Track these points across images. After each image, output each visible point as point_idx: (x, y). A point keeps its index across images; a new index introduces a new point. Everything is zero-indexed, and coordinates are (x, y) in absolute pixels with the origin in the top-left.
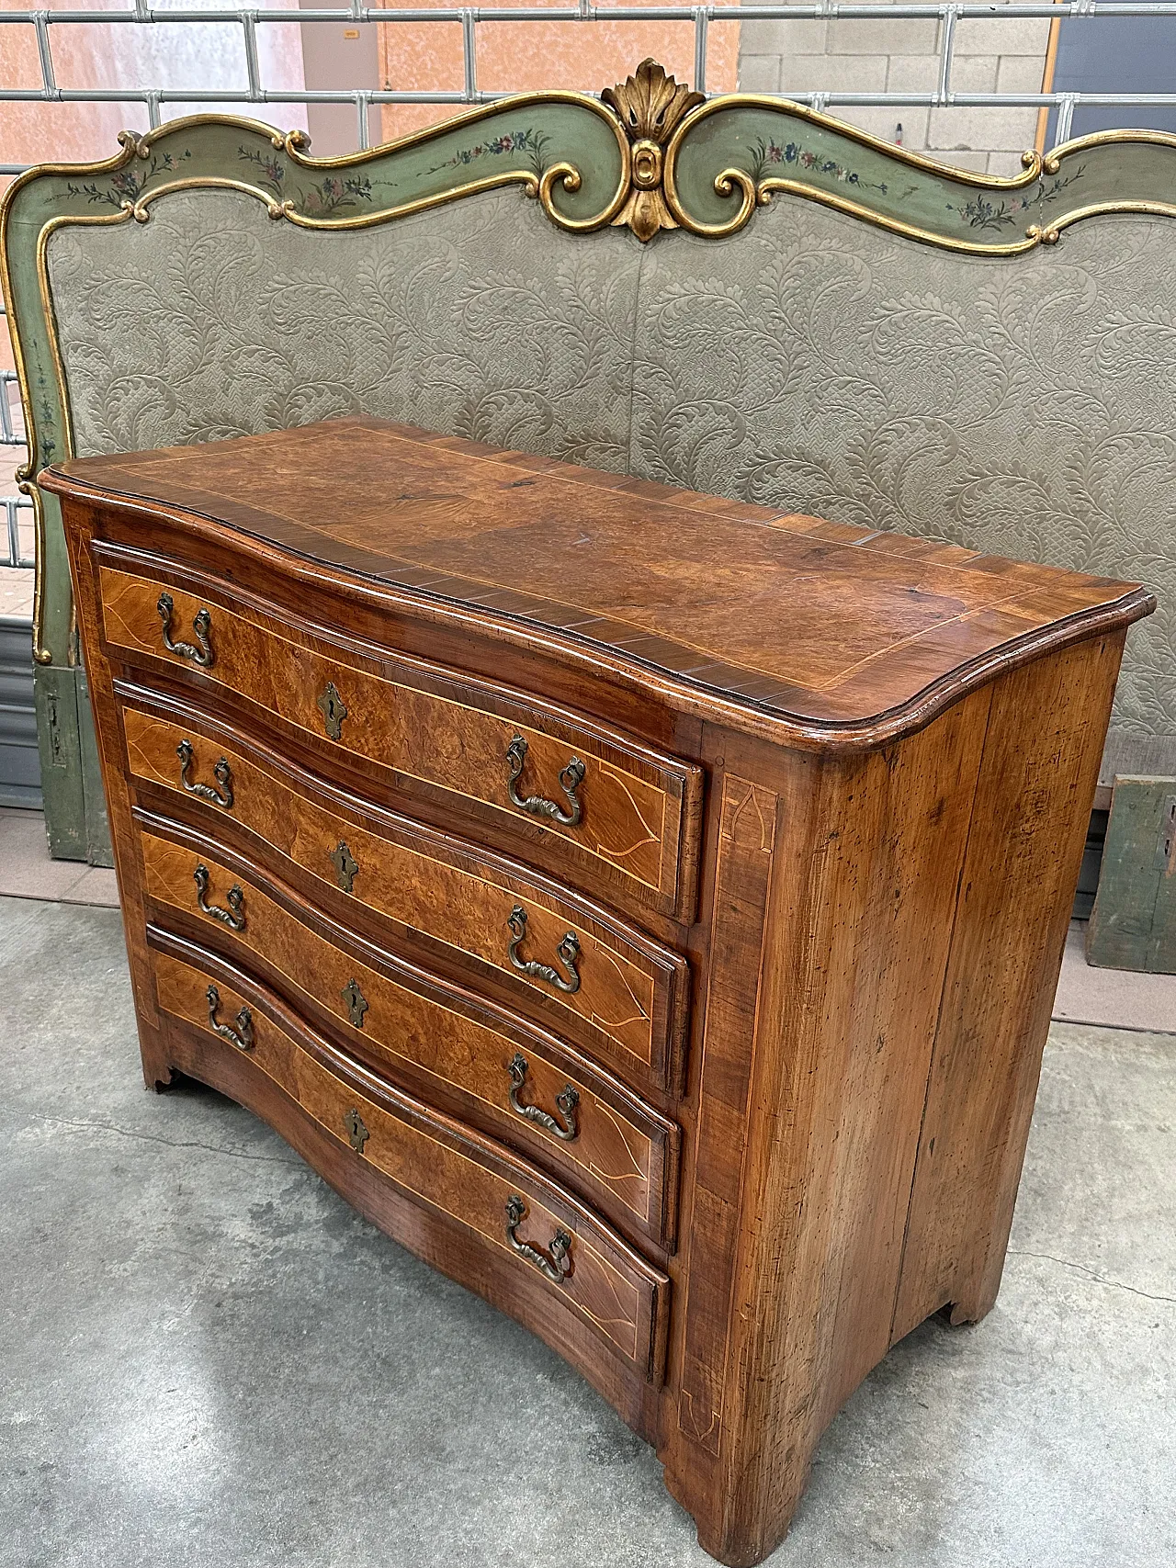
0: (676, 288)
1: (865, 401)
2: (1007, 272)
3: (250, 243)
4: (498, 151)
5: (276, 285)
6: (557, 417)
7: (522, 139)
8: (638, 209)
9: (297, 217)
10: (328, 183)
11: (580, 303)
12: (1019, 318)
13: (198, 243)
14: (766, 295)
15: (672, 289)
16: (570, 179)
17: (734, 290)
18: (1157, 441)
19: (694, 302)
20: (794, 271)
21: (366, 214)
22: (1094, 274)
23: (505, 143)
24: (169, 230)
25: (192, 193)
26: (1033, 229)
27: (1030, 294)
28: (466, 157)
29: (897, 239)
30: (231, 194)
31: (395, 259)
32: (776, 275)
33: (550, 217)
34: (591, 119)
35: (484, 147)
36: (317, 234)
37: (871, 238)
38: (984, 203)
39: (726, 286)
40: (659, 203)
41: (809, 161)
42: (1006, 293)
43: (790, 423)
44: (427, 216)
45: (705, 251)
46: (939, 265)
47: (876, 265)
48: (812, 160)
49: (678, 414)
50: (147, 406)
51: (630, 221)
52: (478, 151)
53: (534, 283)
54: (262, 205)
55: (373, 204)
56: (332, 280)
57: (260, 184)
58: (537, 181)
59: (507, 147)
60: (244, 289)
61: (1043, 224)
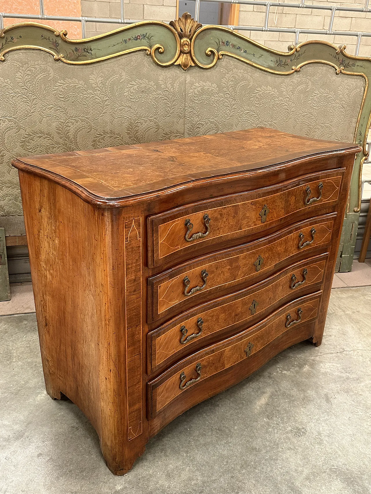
0: (197, 84)
1: (253, 118)
2: (287, 80)
3: (48, 69)
4: (136, 40)
5: (60, 84)
6: (161, 126)
7: (144, 36)
8: (183, 59)
9: (65, 61)
10: (77, 49)
11: (167, 89)
12: (292, 93)
13: (28, 69)
14: (223, 87)
15: (196, 85)
16: (161, 49)
17: (214, 85)
18: (327, 126)
19: (202, 89)
20: (231, 79)
21: (91, 60)
22: (310, 80)
23: (138, 37)
24: (15, 64)
25: (23, 51)
26: (293, 67)
27: (295, 86)
28: (125, 41)
29: (258, 70)
30: (38, 52)
31: (103, 75)
32: (226, 80)
33: (155, 62)
34: (166, 30)
35: (132, 38)
36: (72, 66)
37: (251, 69)
38: (281, 60)
39: (212, 84)
40: (189, 58)
41: (233, 46)
42: (288, 86)
43: (232, 125)
44: (113, 60)
45: (204, 73)
46: (269, 78)
47: (254, 77)
48: (234, 46)
49: (199, 124)
50: (9, 128)
51: (181, 63)
52: (130, 39)
53: (152, 83)
54: (51, 56)
55: (93, 56)
56: (80, 82)
57: (50, 48)
58: (150, 50)
59: (139, 38)
60: (47, 86)
61: (296, 66)
